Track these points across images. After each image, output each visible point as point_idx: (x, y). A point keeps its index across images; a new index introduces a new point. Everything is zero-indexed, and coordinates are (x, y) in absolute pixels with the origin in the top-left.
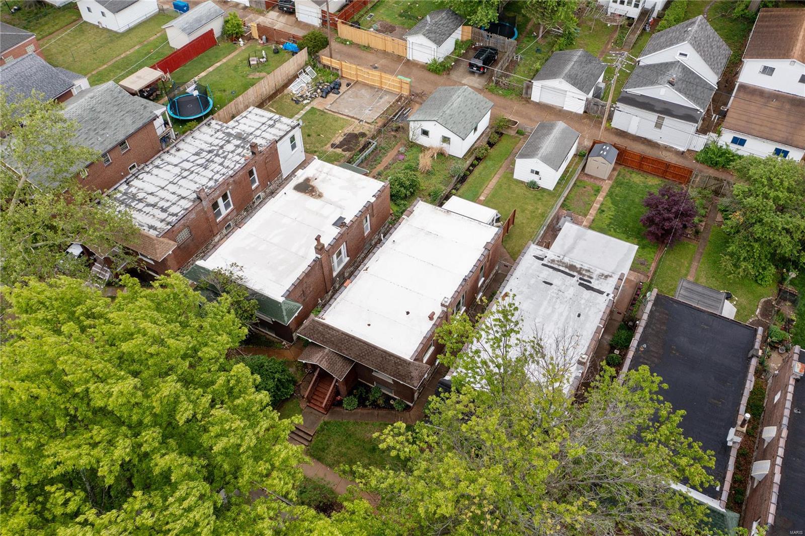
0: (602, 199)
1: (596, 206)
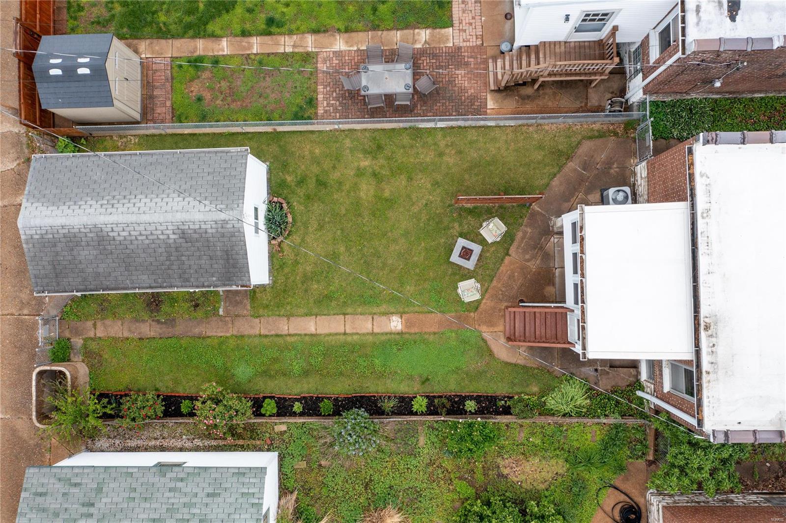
0: (224, 43)
1: (256, 45)
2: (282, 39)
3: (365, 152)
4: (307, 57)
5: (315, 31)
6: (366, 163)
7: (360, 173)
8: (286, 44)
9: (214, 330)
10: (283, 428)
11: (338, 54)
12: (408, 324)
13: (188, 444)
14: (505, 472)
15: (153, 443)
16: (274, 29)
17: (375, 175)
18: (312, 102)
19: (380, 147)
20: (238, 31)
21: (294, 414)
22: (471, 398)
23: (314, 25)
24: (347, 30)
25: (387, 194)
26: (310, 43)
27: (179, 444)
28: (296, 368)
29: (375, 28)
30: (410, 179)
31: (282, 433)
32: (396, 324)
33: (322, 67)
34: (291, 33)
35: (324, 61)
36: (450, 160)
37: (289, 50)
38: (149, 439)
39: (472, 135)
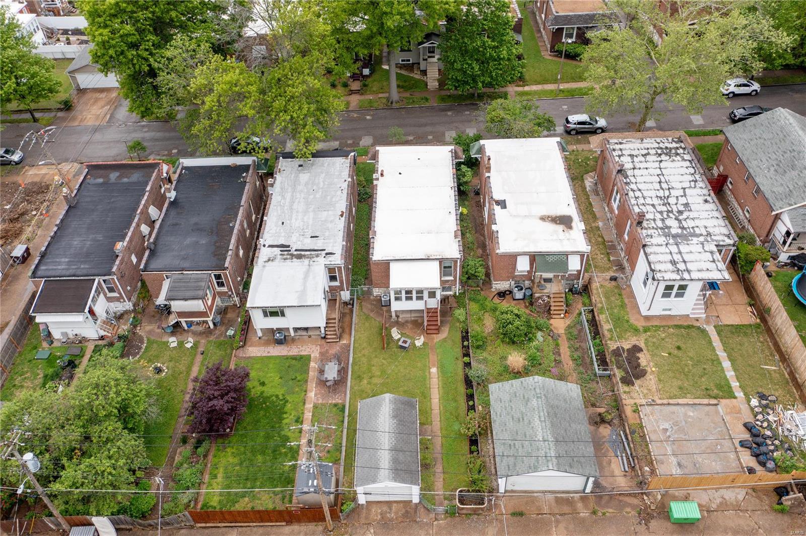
0: (302, 441)
2: (305, 417)
3: (360, 382)
4: (315, 407)
5: (304, 403)
6: (365, 381)
7: (369, 383)
8: (308, 415)
9: (438, 441)
10: (480, 407)
11: (316, 395)
12: (434, 366)
13: (491, 445)
14: (490, 330)
15: (492, 461)
16: (301, 420)
17: (371, 378)
18: (335, 405)
19: (359, 377)
20: (299, 434)
21: (474, 405)
22: (463, 344)
23: (301, 404)
24: (306, 391)
25: (379, 373)
26: (309, 406)
27: (491, 450)
28: (454, 405)
29: (306, 381)
30: (373, 366)
31: (483, 407)
32: (434, 370)
33: (320, 401)
34: (303, 413)
35: (318, 400)
36: (366, 352)
37: (311, 414)
38: (490, 463)
39: (356, 345)
